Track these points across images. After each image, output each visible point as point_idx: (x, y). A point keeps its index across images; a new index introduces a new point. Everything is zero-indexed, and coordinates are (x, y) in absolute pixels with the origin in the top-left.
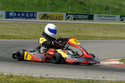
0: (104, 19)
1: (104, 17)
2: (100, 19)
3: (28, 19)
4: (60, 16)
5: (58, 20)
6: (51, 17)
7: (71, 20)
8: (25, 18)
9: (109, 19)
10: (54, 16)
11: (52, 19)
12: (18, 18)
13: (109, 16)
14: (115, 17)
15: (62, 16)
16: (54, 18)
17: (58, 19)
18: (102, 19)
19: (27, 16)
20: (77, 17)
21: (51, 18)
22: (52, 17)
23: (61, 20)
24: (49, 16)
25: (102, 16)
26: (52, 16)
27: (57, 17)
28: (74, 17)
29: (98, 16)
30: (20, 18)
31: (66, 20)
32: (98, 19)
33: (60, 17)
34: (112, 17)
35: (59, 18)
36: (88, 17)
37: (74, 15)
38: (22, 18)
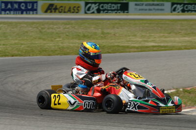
0: (146, 10)
1: (146, 5)
2: (140, 10)
3: (25, 12)
4: (75, 7)
5: (73, 12)
6: (61, 8)
8: (20, 12)
9: (154, 9)
10: (65, 7)
11: (63, 11)
12: (8, 12)
13: (153, 5)
14: (163, 5)
15: (79, 7)
16: (66, 10)
17: (72, 11)
18: (142, 10)
19: (23, 8)
20: (102, 7)
21: (60, 11)
23: (77, 12)
24: (58, 7)
25: (143, 5)
26: (62, 7)
27: (70, 8)
28: (97, 7)
29: (136, 5)
30: (12, 12)
32: (136, 9)
33: (75, 9)
34: (158, 5)
35: (74, 10)
36: (120, 6)
37: (97, 4)
38: (15, 12)
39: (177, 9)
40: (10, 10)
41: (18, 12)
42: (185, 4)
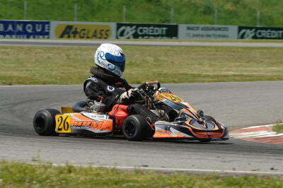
0: (202, 36)
1: (202, 29)
2: (194, 36)
3: (32, 37)
4: (102, 30)
5: (100, 38)
6: (83, 32)
7: (129, 38)
8: (25, 36)
9: (214, 35)
11: (86, 36)
12: (8, 36)
13: (213, 29)
14: (226, 29)
15: (108, 31)
16: (90, 35)
17: (99, 35)
18: (197, 36)
19: (30, 31)
20: (141, 31)
21: (82, 35)
22: (86, 32)
23: (105, 38)
24: (79, 30)
25: (198, 28)
26: (84, 30)
27: (96, 31)
28: (134, 31)
29: (188, 28)
30: (14, 36)
31: (117, 38)
32: (188, 35)
33: (103, 32)
34: (219, 29)
35: (101, 34)
36: (166, 30)
37: (134, 27)
38: (18, 36)
39: (245, 36)
40: (11, 33)
41: (22, 36)
42: (257, 29)
